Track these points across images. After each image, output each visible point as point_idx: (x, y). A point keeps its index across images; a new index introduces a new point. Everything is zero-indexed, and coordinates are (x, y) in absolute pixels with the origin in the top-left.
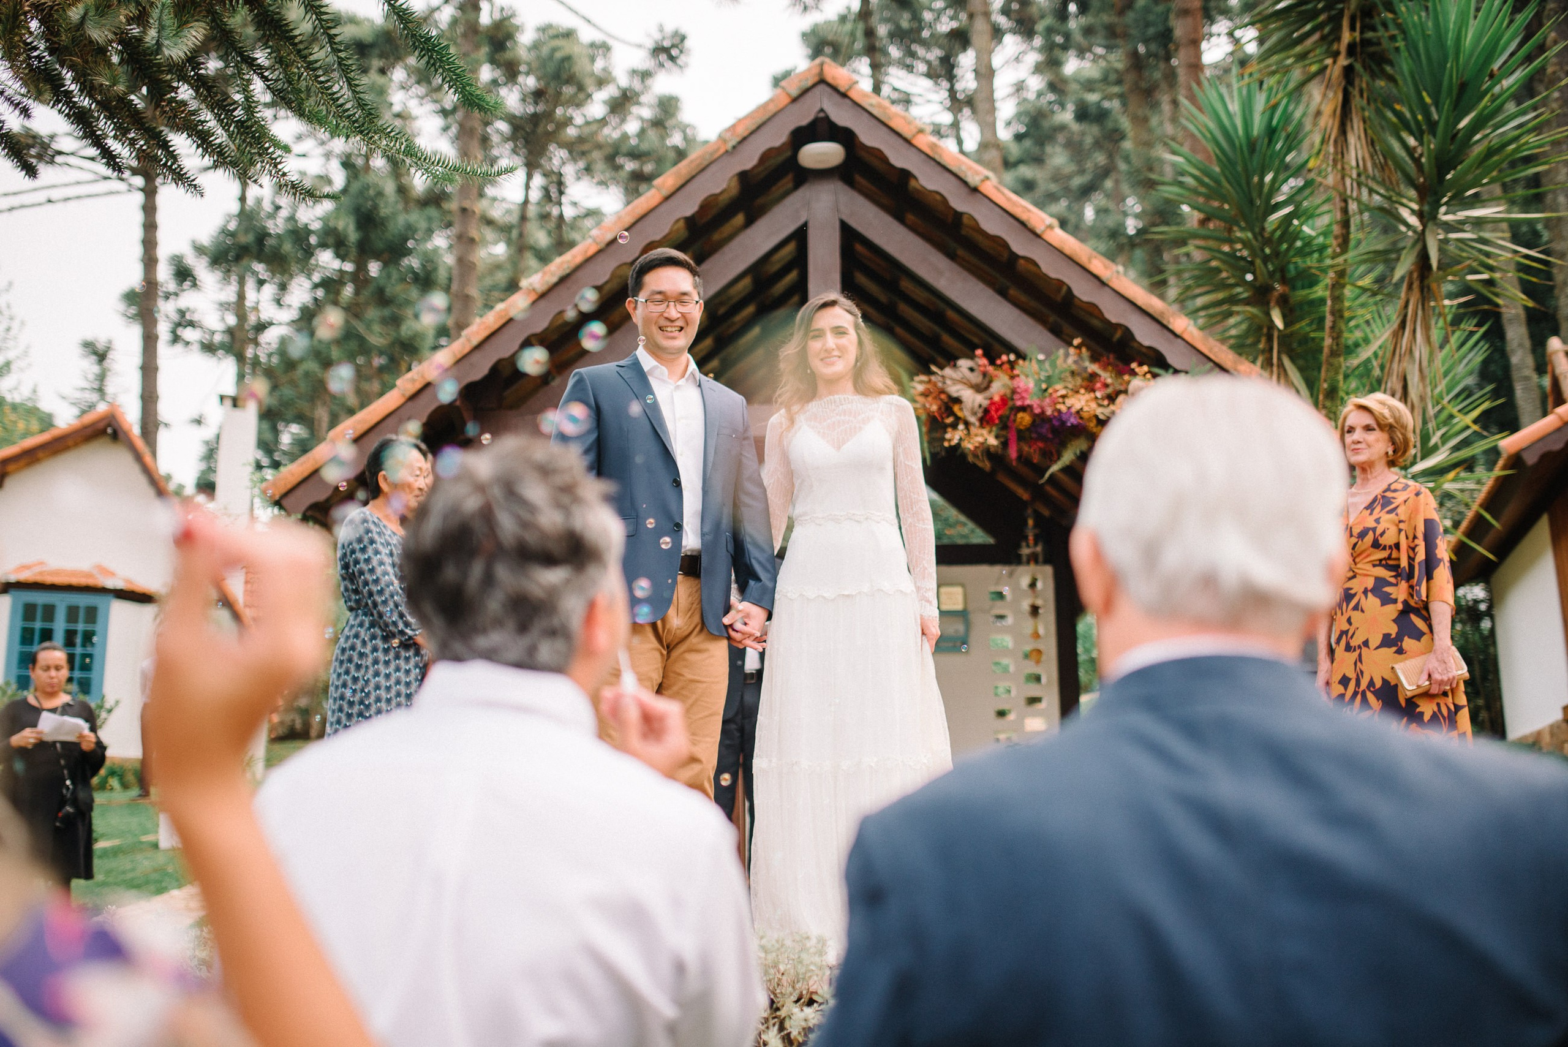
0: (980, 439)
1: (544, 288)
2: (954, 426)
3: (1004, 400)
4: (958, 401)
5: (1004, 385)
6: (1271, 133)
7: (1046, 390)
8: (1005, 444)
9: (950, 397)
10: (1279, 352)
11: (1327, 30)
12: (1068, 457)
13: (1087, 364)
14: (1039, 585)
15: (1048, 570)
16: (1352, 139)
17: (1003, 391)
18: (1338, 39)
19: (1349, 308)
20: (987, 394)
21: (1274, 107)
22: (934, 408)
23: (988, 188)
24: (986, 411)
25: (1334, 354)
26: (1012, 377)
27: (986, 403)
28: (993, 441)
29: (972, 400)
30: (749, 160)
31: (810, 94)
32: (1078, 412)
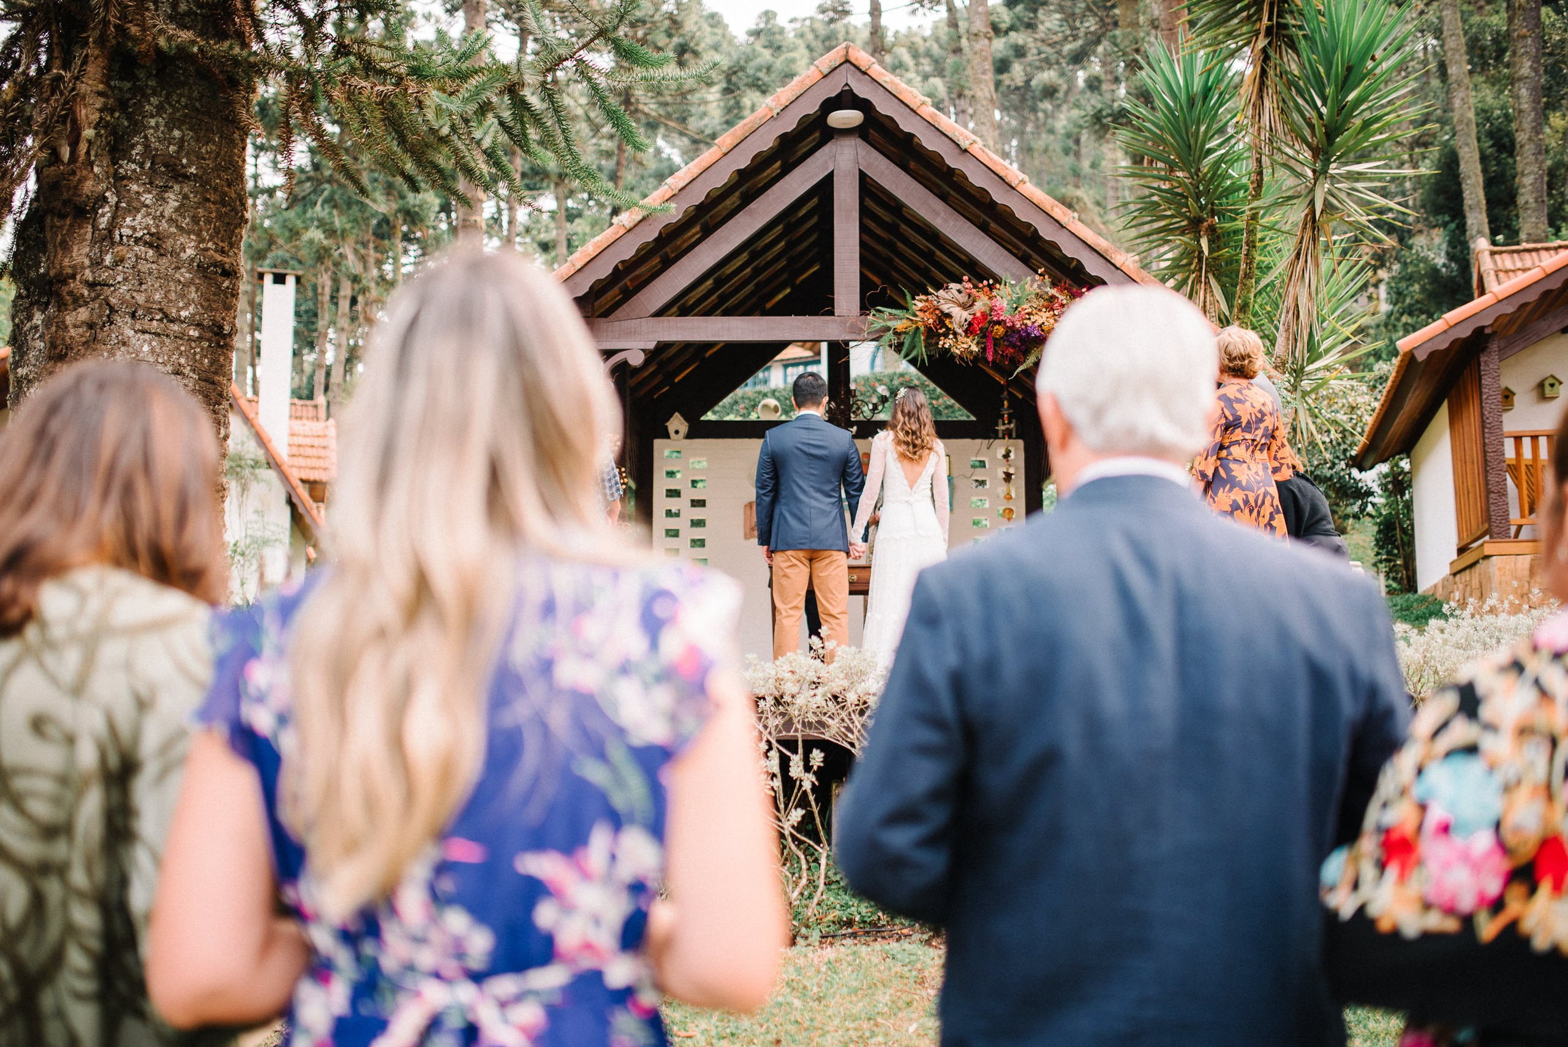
0: (965, 346)
1: (632, 225)
2: (946, 335)
3: (984, 315)
4: (949, 316)
5: (984, 305)
6: (1207, 91)
7: (1016, 308)
8: (984, 350)
9: (942, 312)
10: (1206, 272)
11: (1252, 11)
12: (1031, 359)
13: (1048, 289)
14: (1012, 455)
15: (1020, 443)
16: (1267, 103)
17: (983, 309)
18: (1260, 20)
19: (1262, 240)
20: (971, 311)
21: (1210, 71)
22: (931, 321)
23: (976, 150)
24: (970, 324)
25: (1248, 276)
26: (990, 298)
27: (970, 318)
28: (975, 348)
29: (960, 316)
30: (789, 124)
31: (838, 71)
32: (1040, 326)
